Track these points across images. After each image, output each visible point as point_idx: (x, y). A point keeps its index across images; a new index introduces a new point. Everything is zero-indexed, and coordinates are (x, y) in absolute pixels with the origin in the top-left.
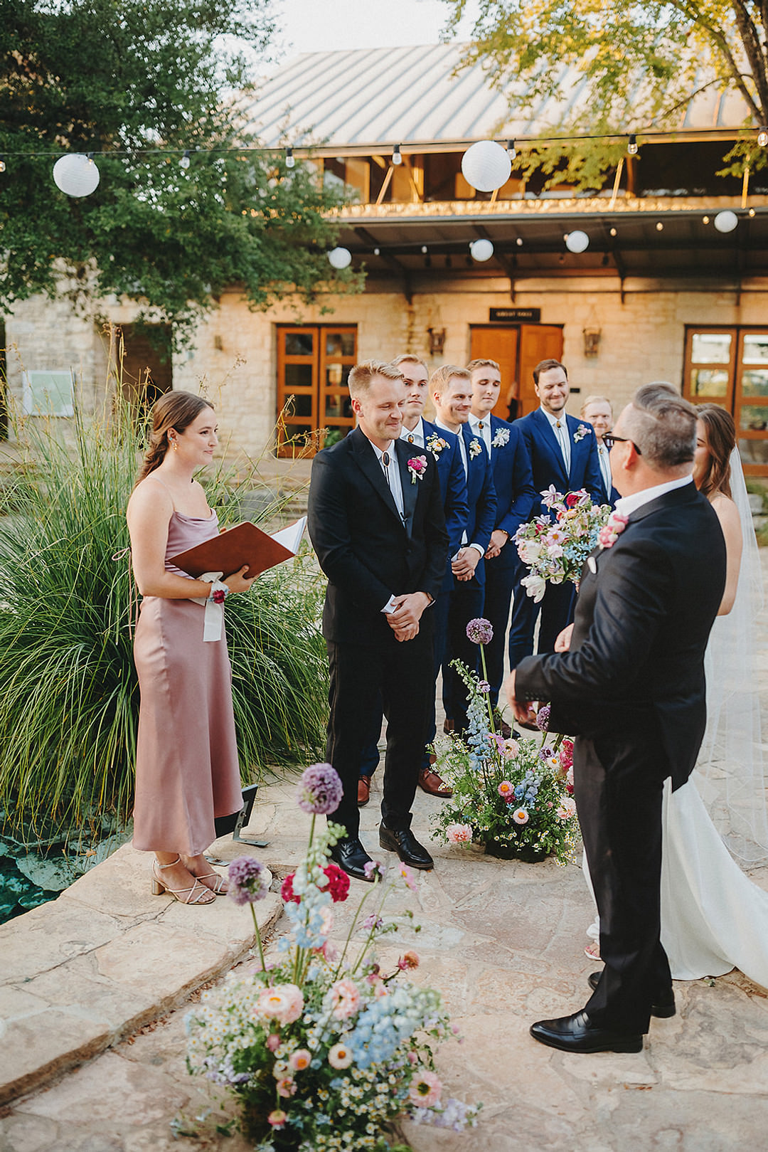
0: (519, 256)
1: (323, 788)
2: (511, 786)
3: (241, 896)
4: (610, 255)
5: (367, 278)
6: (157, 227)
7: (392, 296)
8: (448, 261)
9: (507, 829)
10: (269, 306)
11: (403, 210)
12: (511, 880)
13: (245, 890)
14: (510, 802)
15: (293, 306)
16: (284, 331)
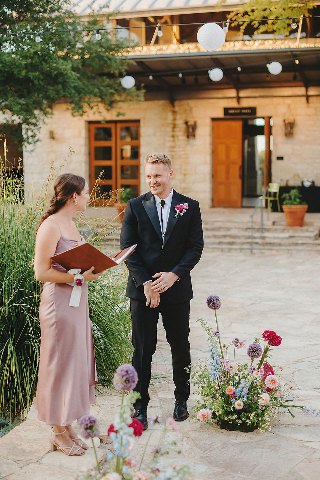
0: (241, 76)
1: (127, 376)
2: (234, 389)
3: (87, 434)
4: (297, 74)
5: (145, 93)
6: (17, 70)
7: (161, 102)
8: (196, 80)
9: (231, 413)
10: (84, 112)
11: (167, 49)
12: (235, 441)
13: (89, 431)
14: (233, 398)
15: (99, 112)
16: (93, 126)
